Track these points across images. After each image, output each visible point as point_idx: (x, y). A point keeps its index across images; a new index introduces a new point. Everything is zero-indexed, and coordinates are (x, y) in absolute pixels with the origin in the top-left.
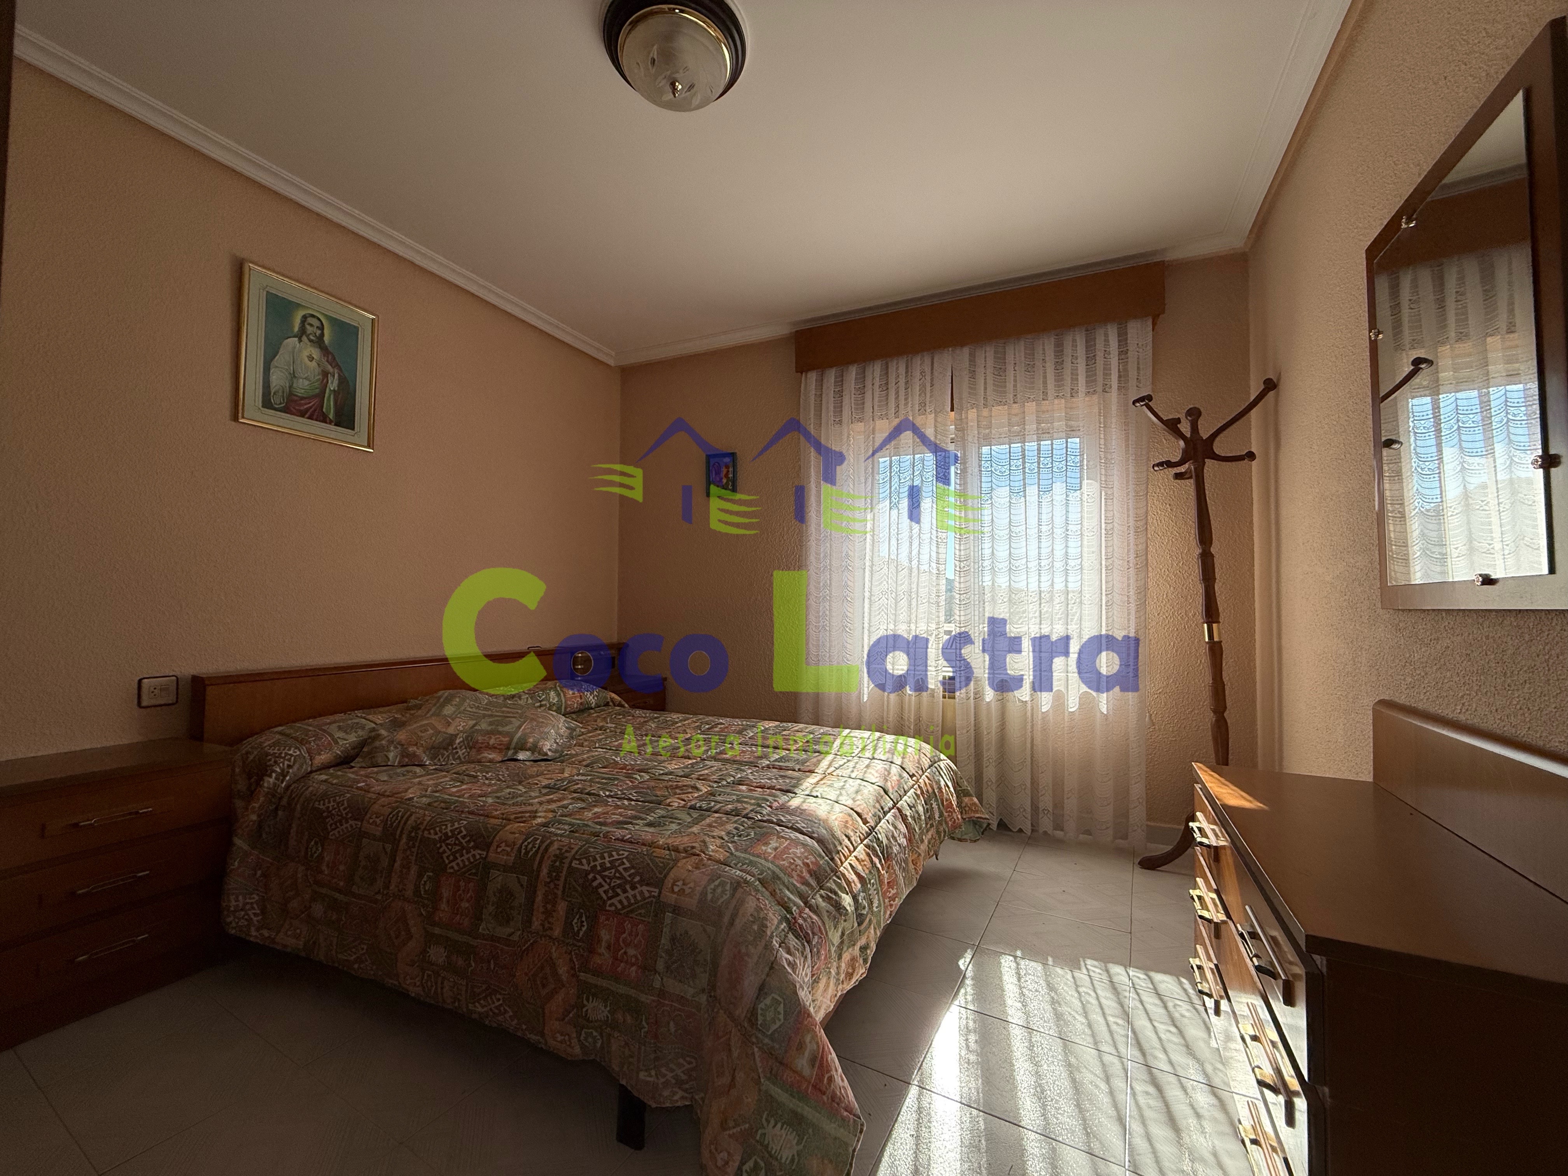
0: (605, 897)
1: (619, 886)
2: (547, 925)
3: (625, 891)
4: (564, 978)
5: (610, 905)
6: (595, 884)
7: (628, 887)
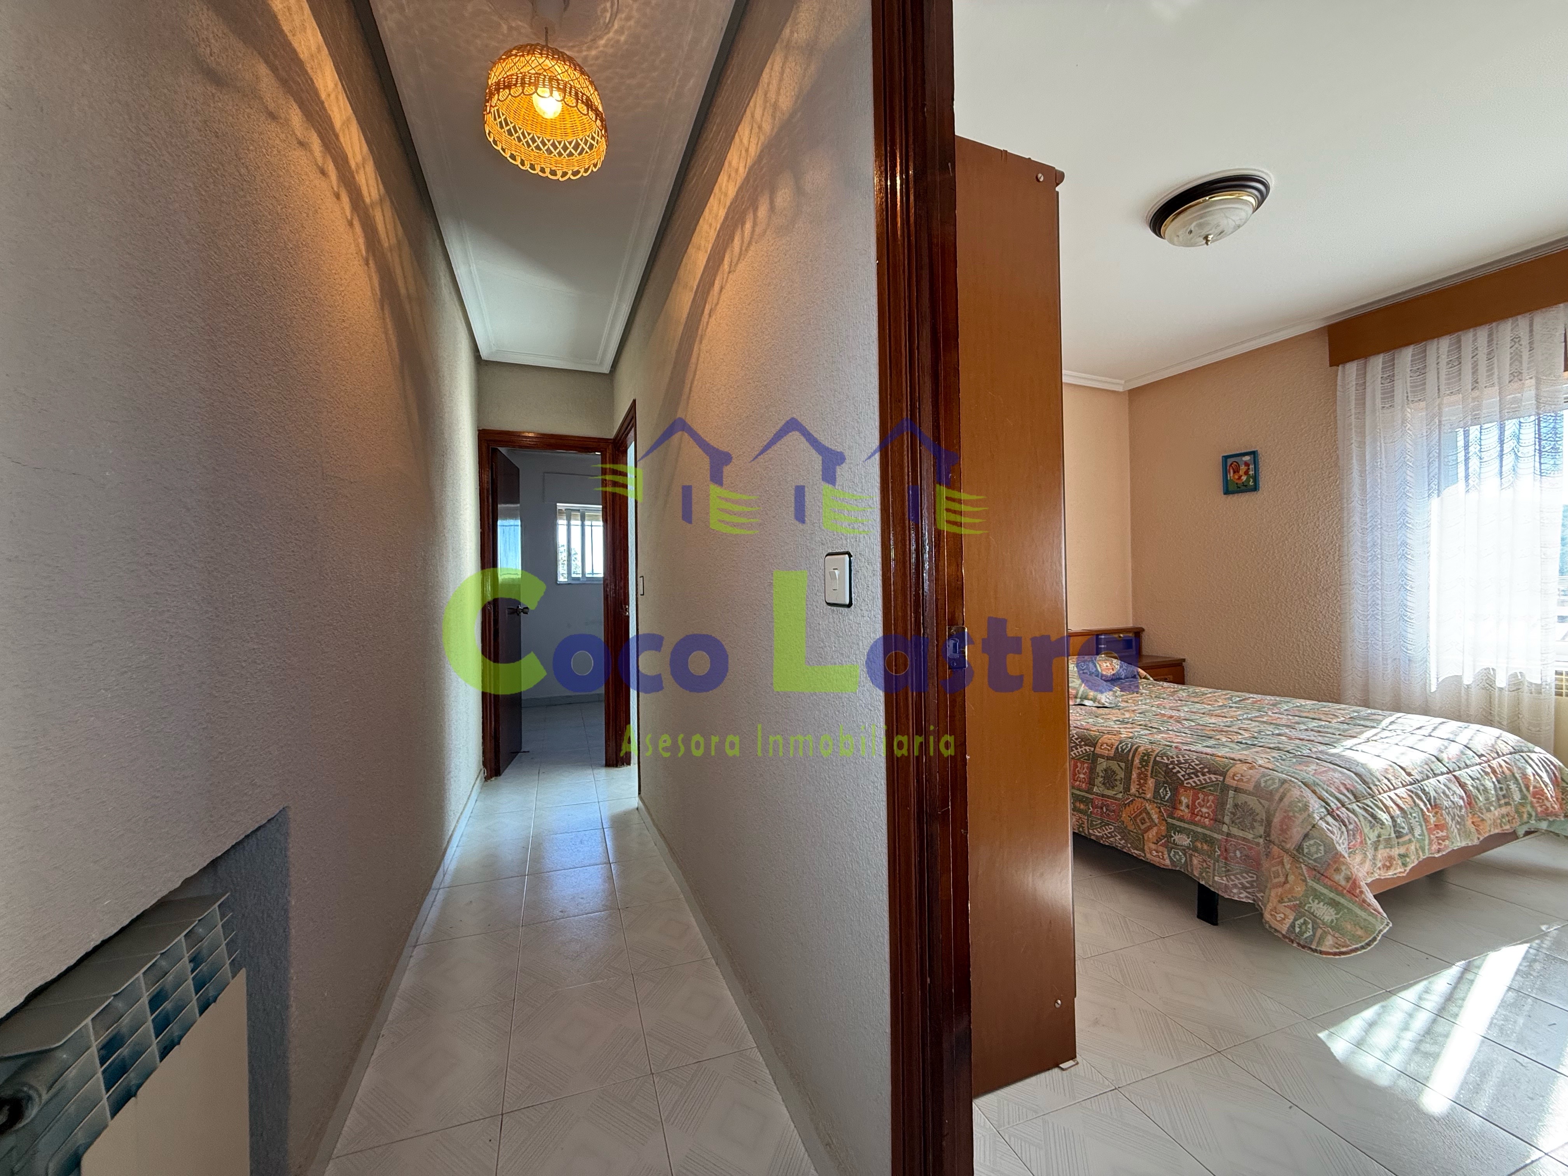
0: (1183, 779)
1: (1192, 773)
2: (1141, 791)
3: (1198, 776)
4: (1156, 821)
5: (1187, 783)
6: (1174, 771)
7: (1199, 774)
